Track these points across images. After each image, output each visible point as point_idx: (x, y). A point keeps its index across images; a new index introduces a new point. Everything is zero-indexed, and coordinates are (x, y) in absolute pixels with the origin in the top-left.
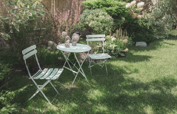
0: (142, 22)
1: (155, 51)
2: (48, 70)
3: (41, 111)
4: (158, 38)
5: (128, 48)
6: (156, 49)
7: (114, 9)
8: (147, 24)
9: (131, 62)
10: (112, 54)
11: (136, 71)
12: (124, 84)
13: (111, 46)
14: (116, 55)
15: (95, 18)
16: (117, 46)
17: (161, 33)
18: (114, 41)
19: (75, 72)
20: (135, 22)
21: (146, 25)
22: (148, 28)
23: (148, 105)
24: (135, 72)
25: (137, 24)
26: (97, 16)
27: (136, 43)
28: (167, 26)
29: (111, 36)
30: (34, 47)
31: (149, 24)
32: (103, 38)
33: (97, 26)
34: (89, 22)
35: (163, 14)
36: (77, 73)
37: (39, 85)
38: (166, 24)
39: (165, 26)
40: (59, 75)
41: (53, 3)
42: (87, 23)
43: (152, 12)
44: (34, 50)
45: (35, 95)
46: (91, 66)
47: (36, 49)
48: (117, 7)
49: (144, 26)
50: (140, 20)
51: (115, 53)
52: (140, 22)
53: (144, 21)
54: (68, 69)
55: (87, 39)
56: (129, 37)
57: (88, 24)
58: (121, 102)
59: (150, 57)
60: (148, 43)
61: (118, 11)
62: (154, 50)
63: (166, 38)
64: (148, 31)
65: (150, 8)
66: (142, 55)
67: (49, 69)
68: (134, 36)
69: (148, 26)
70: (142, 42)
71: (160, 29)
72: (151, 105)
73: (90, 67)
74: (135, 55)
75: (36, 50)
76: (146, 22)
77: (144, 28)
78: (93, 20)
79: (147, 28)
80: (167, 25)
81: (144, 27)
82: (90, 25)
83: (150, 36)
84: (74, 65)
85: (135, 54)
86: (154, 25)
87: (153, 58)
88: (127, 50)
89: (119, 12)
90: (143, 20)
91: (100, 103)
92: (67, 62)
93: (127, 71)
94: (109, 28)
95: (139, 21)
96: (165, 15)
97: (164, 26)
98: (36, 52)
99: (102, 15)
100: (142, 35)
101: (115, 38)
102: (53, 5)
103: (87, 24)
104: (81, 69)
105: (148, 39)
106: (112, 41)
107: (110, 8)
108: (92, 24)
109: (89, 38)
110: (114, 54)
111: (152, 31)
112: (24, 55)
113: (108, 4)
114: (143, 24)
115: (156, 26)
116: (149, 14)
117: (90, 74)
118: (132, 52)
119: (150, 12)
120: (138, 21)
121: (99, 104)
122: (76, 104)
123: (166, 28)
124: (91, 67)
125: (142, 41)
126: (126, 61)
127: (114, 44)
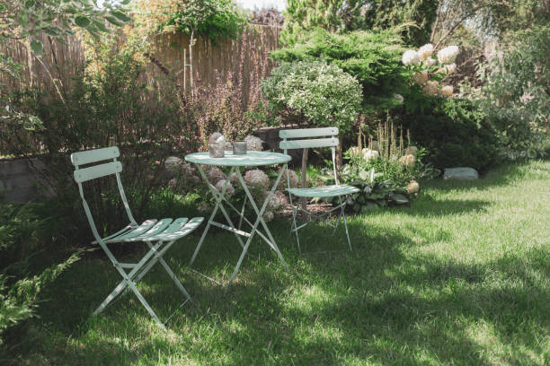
0: (456, 108)
1: (504, 189)
2: (156, 224)
3: (126, 344)
4: (513, 157)
5: (417, 181)
6: (507, 184)
7: (364, 63)
8: (475, 114)
9: (425, 216)
10: (369, 198)
11: (443, 237)
12: (401, 268)
13: (363, 175)
14: (379, 199)
15: (306, 82)
16: (381, 174)
17: (522, 143)
18: (372, 160)
19: (242, 233)
20: (436, 109)
21: (472, 117)
22: (479, 126)
23: (482, 320)
24: (439, 239)
25: (443, 114)
26: (313, 78)
27: (443, 172)
28: (538, 120)
29: (363, 147)
30: (112, 152)
31: (480, 114)
32: (333, 138)
33: (314, 106)
34: (287, 94)
35: (520, 85)
36: (247, 234)
37: (124, 262)
38: (535, 114)
39: (531, 118)
40: (188, 231)
41: (188, 62)
42: (283, 98)
43: (485, 81)
44: (111, 160)
45: (110, 298)
46: (298, 225)
47: (118, 159)
48: (373, 58)
49: (465, 120)
50: (450, 104)
51: (379, 196)
52: (451, 109)
53: (463, 107)
54: (223, 226)
55: (281, 142)
56: (419, 149)
57: (287, 100)
58: (391, 314)
59: (488, 203)
60: (482, 172)
61: (378, 71)
62: (501, 186)
63: (538, 157)
64: (480, 136)
65: (481, 72)
66: (464, 200)
67: (159, 220)
68: (437, 152)
69: (478, 121)
70: (463, 169)
71: (519, 130)
72: (490, 318)
73: (296, 229)
74: (440, 202)
75: (119, 164)
76: (470, 108)
77: (466, 127)
78: (300, 87)
79: (476, 126)
80: (537, 116)
81: (465, 122)
82: (290, 103)
83: (485, 149)
84: (242, 214)
85: (442, 197)
86: (496, 121)
87: (499, 205)
88: (414, 185)
89: (382, 73)
90: (460, 103)
91: (323, 320)
92: (219, 209)
93: (414, 239)
94: (351, 111)
95: (448, 105)
96: (527, 87)
97: (527, 120)
98: (120, 169)
99: (325, 74)
100: (460, 146)
101: (376, 152)
102: (188, 67)
103: (282, 101)
104: (260, 224)
105: (482, 158)
106: (367, 161)
107: (352, 62)
108: (298, 101)
109: (289, 139)
110: (373, 197)
111: (491, 135)
112: (77, 168)
113: (349, 52)
114: (460, 115)
115: (502, 123)
116: (479, 89)
117: (296, 246)
118: (431, 193)
119: (481, 84)
120: (445, 107)
121: (317, 324)
122: (243, 323)
123: (536, 125)
124: (299, 231)
125: (464, 166)
126: (411, 213)
127: (373, 170)
